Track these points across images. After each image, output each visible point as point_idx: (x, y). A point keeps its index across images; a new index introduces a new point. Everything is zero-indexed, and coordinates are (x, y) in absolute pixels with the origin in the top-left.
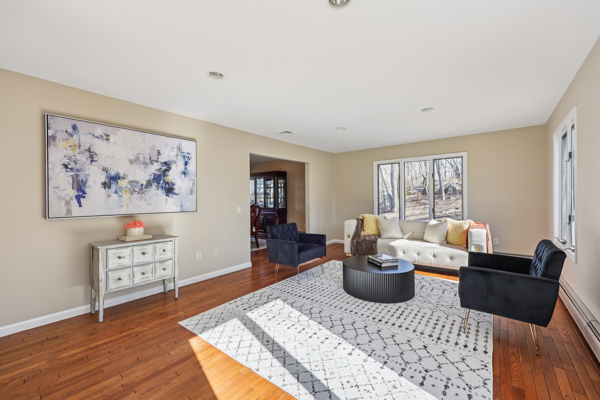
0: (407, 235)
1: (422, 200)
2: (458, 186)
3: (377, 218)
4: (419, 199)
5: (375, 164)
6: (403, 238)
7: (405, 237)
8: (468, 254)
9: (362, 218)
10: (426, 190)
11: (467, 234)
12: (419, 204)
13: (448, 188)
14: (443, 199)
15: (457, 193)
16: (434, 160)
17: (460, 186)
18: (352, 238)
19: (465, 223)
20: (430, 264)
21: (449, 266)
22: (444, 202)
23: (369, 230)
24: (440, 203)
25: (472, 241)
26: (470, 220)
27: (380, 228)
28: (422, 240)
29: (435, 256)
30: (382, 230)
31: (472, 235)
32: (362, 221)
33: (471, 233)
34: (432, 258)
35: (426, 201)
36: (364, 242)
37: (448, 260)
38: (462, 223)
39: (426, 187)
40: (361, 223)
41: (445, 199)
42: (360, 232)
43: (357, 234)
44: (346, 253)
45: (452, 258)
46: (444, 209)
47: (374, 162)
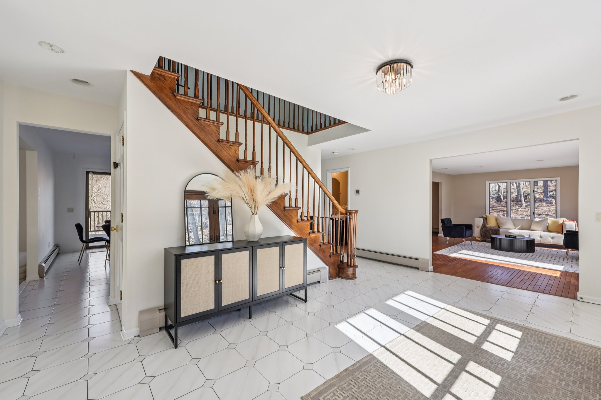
0: (518, 227)
1: (498, 207)
2: (538, 194)
3: (496, 217)
4: (495, 206)
5: (487, 183)
6: (515, 229)
7: (517, 228)
8: (563, 236)
9: (485, 217)
10: (500, 197)
11: (562, 225)
12: (496, 211)
13: (527, 195)
14: (523, 206)
15: (537, 201)
16: (534, 181)
17: (540, 194)
18: (481, 228)
19: (561, 220)
20: (537, 242)
21: (551, 242)
22: (524, 209)
23: (492, 224)
24: (520, 209)
25: (566, 228)
26: (564, 218)
27: (499, 223)
28: (530, 229)
29: (541, 237)
30: (501, 224)
31: (566, 225)
32: (486, 218)
33: (565, 224)
34: (539, 239)
35: (503, 207)
36: (490, 230)
37: (550, 239)
38: (558, 220)
39: (501, 194)
40: (486, 220)
41: (525, 206)
42: (486, 225)
43: (484, 226)
44: (475, 237)
45: (552, 238)
46: (526, 215)
47: (486, 182)
